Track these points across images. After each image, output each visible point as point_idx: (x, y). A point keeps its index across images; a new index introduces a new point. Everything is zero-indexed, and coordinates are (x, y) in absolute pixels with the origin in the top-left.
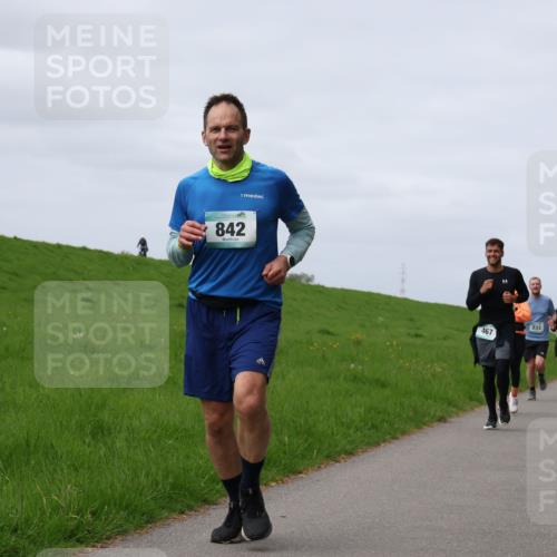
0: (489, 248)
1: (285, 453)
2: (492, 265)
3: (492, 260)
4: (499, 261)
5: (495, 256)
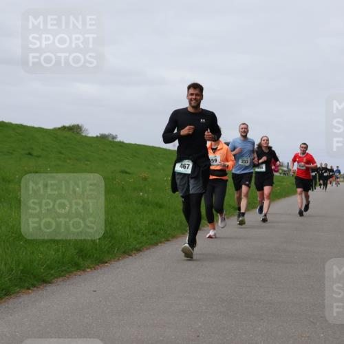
0: (192, 91)
2: (193, 107)
3: (193, 103)
4: (199, 104)
5: (195, 99)
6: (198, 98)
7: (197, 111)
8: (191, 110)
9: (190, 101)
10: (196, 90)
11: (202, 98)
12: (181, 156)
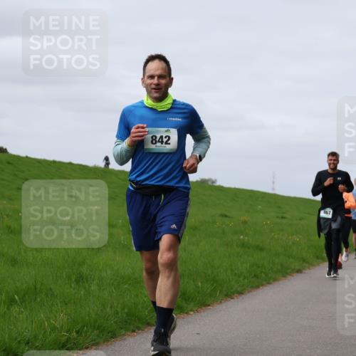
0: (330, 157)
1: (199, 292)
2: (332, 169)
3: (332, 166)
4: (336, 167)
5: (333, 163)
6: (335, 162)
7: (336, 172)
8: (330, 171)
9: (330, 164)
10: (334, 156)
11: (338, 162)
12: (324, 205)
